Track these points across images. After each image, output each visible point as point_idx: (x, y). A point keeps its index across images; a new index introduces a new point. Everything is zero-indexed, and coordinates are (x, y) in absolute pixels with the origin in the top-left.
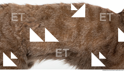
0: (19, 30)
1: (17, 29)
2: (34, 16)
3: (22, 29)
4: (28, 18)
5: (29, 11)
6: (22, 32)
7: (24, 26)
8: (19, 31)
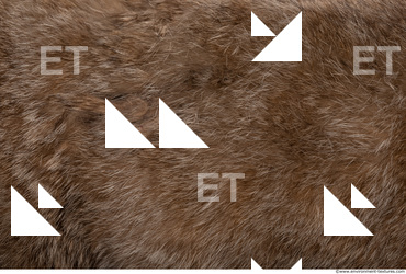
0: (49, 140)
1: (31, 138)
2: (141, 58)
3: (64, 137)
4: (105, 72)
5: (116, 21)
6: (63, 154)
7: (78, 118)
8: (46, 151)
